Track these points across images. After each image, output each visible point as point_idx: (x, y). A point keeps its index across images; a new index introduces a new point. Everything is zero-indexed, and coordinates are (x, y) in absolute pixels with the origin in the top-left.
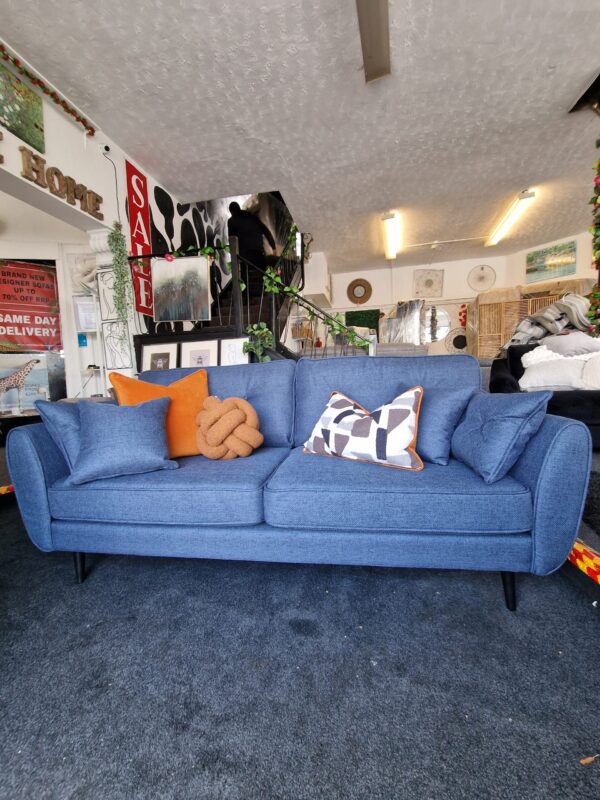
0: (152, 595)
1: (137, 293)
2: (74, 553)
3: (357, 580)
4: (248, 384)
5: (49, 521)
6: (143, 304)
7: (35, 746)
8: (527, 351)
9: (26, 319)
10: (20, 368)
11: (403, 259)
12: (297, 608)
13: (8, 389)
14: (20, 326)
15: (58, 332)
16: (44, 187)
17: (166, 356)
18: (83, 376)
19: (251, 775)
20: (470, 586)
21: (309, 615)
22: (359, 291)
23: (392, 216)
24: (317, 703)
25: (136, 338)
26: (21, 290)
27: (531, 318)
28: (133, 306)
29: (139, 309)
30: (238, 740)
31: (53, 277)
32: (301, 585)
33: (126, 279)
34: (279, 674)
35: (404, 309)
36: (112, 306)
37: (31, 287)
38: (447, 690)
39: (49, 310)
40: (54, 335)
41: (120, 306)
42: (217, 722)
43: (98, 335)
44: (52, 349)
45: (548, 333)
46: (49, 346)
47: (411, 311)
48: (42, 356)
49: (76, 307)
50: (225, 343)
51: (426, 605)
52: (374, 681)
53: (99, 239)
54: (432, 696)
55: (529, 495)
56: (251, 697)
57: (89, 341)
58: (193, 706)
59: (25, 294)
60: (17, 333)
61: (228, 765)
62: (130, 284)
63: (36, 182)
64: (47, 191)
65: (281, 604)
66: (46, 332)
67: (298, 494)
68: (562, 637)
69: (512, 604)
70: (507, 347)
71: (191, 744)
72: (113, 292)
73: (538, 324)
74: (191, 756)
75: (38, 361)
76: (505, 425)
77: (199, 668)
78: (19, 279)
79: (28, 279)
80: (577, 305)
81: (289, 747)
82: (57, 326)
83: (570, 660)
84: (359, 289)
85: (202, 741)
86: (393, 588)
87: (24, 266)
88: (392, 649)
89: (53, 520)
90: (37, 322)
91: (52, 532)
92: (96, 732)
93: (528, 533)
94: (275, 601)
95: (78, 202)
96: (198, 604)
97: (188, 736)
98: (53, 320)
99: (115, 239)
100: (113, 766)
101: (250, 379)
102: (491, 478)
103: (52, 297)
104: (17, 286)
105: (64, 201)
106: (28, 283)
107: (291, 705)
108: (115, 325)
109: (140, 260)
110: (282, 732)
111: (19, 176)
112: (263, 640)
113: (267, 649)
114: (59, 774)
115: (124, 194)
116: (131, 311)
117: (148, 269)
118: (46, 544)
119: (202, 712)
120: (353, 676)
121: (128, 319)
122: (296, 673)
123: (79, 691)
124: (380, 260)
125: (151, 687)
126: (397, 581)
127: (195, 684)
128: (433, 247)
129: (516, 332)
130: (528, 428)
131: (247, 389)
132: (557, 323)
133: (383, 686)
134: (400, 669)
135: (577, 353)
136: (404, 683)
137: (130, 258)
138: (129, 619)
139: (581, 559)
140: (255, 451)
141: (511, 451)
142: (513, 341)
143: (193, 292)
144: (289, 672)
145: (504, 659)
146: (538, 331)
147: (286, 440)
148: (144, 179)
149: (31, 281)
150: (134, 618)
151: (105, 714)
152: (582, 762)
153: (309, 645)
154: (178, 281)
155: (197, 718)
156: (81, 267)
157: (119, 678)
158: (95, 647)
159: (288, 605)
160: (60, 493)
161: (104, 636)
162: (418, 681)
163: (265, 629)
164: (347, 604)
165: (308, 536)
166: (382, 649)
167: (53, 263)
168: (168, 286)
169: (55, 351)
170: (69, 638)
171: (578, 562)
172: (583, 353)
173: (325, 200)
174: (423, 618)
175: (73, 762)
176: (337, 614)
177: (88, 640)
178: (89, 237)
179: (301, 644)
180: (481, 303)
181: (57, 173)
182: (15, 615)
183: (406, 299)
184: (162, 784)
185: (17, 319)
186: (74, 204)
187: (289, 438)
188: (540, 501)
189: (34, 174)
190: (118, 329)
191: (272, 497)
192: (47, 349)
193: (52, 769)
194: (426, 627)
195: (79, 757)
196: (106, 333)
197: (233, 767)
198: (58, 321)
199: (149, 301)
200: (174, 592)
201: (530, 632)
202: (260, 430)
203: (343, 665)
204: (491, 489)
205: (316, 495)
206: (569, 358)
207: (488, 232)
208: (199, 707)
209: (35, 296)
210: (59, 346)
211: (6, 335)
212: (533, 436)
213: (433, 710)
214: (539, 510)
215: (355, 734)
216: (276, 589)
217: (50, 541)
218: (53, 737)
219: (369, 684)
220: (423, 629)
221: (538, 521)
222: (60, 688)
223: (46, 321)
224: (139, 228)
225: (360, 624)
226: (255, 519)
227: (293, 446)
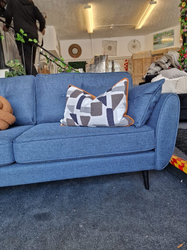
3: (74, 189)
4: (5, 90)
8: (154, 77)
11: (97, 34)
12: (39, 208)
20: (129, 182)
21: (46, 210)
22: (75, 51)
23: (90, 7)
27: (156, 63)
32: (43, 196)
34: (26, 244)
35: (98, 60)
38: (118, 230)
45: (162, 69)
47: (101, 61)
51: (108, 194)
52: (81, 234)
54: (110, 235)
55: (153, 131)
65: (29, 208)
67: (34, 143)
68: (169, 196)
69: (147, 186)
70: (145, 77)
73: (159, 65)
76: (144, 98)
80: (174, 55)
83: (172, 205)
86: (93, 189)
93: (153, 150)
94: (26, 206)
101: (6, 86)
102: (139, 125)
113: (20, 232)
120: (69, 235)
122: (37, 241)
124: (84, 34)
126: (94, 185)
128: (111, 28)
129: (149, 69)
130: (154, 99)
131: (5, 92)
132: (166, 64)
133: (85, 236)
134: (95, 226)
135: (174, 78)
136: (97, 232)
139: (176, 162)
140: (11, 126)
141: (147, 111)
142: (148, 73)
144: (32, 241)
145: (144, 211)
146: (158, 69)
147: (31, 121)
152: (178, 247)
153: (45, 224)
159: (34, 207)
162: (103, 230)
163: (19, 222)
164: (68, 200)
165: (42, 166)
166: (86, 218)
171: (175, 164)
172: (176, 77)
174: (107, 200)
176: (62, 206)
179: (40, 225)
180: (134, 58)
183: (98, 55)
187: (33, 119)
188: (158, 134)
194: (108, 204)
201: (155, 197)
202: (14, 114)
203: (64, 231)
205: (45, 142)
206: (171, 79)
207: (136, 21)
213: (110, 241)
214: (158, 138)
216: (27, 201)
219: (78, 236)
221: (158, 143)
225: (74, 209)
226: (9, 161)
227: (36, 124)
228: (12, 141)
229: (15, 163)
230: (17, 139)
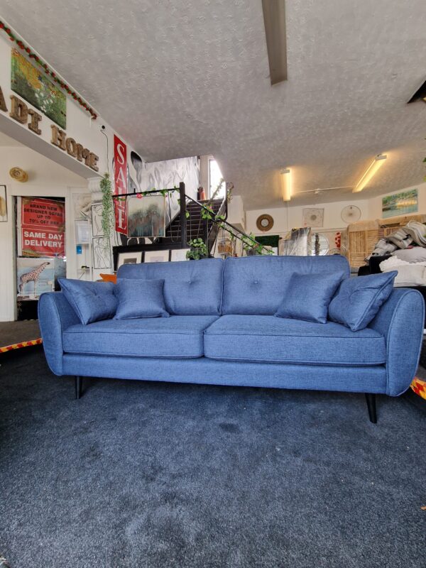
0: (127, 407)
1: (117, 219)
2: (76, 377)
3: (265, 403)
5: (62, 354)
6: (120, 226)
7: (55, 486)
8: (384, 260)
9: (43, 236)
10: (37, 268)
11: (295, 201)
12: (225, 417)
13: (28, 281)
14: (39, 240)
15: (63, 244)
16: (64, 150)
17: (135, 260)
18: (78, 273)
19: (197, 506)
20: (344, 408)
21: (233, 421)
22: (265, 223)
23: (289, 171)
24: (240, 470)
25: (115, 248)
26: (42, 216)
27: (386, 239)
28: (114, 227)
29: (117, 229)
30: (187, 487)
31: (63, 209)
32: (227, 404)
33: (110, 209)
34: (214, 453)
35: (296, 234)
36: (100, 227)
37: (48, 215)
38: (328, 466)
39: (58, 230)
40: (60, 246)
41: (105, 228)
42: (174, 477)
43: (90, 246)
44: (58, 255)
45: (398, 248)
46: (57, 254)
47: (301, 236)
48: (52, 259)
49: (76, 227)
50: (174, 252)
51: (313, 418)
52: (278, 459)
53: (95, 184)
54: (318, 468)
55: (383, 338)
56: (195, 465)
57: (83, 250)
58: (157, 468)
59: (44, 219)
60: (37, 245)
61: (182, 500)
62: (112, 213)
63: (60, 147)
64: (65, 152)
65: (213, 414)
66: (55, 244)
67: (227, 336)
68: (409, 439)
69: (374, 419)
70: (369, 258)
71: (157, 489)
72: (102, 218)
73: (391, 242)
74: (157, 495)
75: (49, 263)
76: (366, 293)
77: (160, 448)
78: (41, 209)
79: (46, 210)
80: (418, 229)
81: (222, 492)
82: (63, 240)
83: (415, 452)
84: (265, 221)
85: (164, 487)
86: (291, 408)
87: (45, 201)
88: (291, 441)
89: (65, 353)
90: (50, 238)
91: (63, 362)
92: (94, 480)
93: (383, 366)
94: (210, 412)
95: (84, 160)
96: (158, 413)
97: (154, 484)
98: (60, 237)
99: (104, 183)
100: (107, 499)
102: (355, 327)
103: (61, 221)
104: (39, 214)
105: (76, 159)
106: (46, 212)
107: (222, 470)
108: (101, 239)
109: (120, 197)
110: (217, 484)
111: (49, 142)
112: (202, 434)
113: (205, 439)
114: (71, 502)
115: (112, 155)
116: (113, 231)
117: (125, 204)
118: (59, 370)
119: (164, 471)
120: (264, 456)
121: (110, 236)
122: (226, 453)
123: (82, 458)
124: (279, 201)
125: (129, 457)
126: (293, 404)
127: (157, 456)
128: (316, 192)
129: (376, 248)
130: (381, 296)
132: (404, 241)
133: (284, 462)
134: (296, 453)
135: (419, 261)
136: (299, 461)
137: (113, 196)
138: (112, 419)
139: (423, 390)
141: (369, 310)
142: (373, 254)
143: (154, 218)
144: (220, 452)
145: (368, 450)
146: (390, 247)
147: (217, 311)
148: (124, 146)
149: (48, 211)
150: (115, 419)
151: (100, 471)
152: (422, 508)
153: (232, 438)
154: (144, 211)
155: (160, 474)
156: (81, 202)
157: (108, 451)
158: (91, 434)
159: (218, 415)
160: (70, 335)
161: (96, 428)
162: (308, 460)
163: (204, 428)
164: (259, 416)
165: (233, 366)
166: (284, 441)
167: (63, 199)
168: (138, 215)
169: (60, 257)
170: (73, 428)
171: (421, 392)
172: (423, 261)
173: (242, 160)
174: (312, 425)
175: (80, 495)
176: (252, 421)
177: (86, 430)
178: (88, 182)
179: (228, 437)
180: (350, 230)
181: (73, 142)
182: (37, 415)
183: (297, 227)
184: (138, 509)
185: (38, 235)
186: (81, 161)
188: (390, 343)
189: (59, 142)
190: (104, 242)
191: (209, 338)
192: (54, 255)
193: (67, 499)
194: (313, 430)
195: (83, 494)
196: (95, 245)
197: (186, 501)
198: (63, 237)
199: (123, 225)
200: (141, 406)
201: (387, 435)
203: (257, 450)
204: (357, 334)
205: (239, 337)
206: (413, 264)
208: (161, 469)
209: (50, 221)
210: (63, 253)
211: (30, 246)
212: (385, 302)
213: (319, 476)
214: (390, 349)
215: (266, 487)
216: (210, 406)
217: (61, 368)
218: (66, 482)
219: (274, 460)
221: (390, 357)
222: (69, 455)
223: (56, 237)
224: (121, 177)
226: (197, 353)
227: (221, 315)
228: (203, 332)
229: (203, 357)
230: (208, 330)
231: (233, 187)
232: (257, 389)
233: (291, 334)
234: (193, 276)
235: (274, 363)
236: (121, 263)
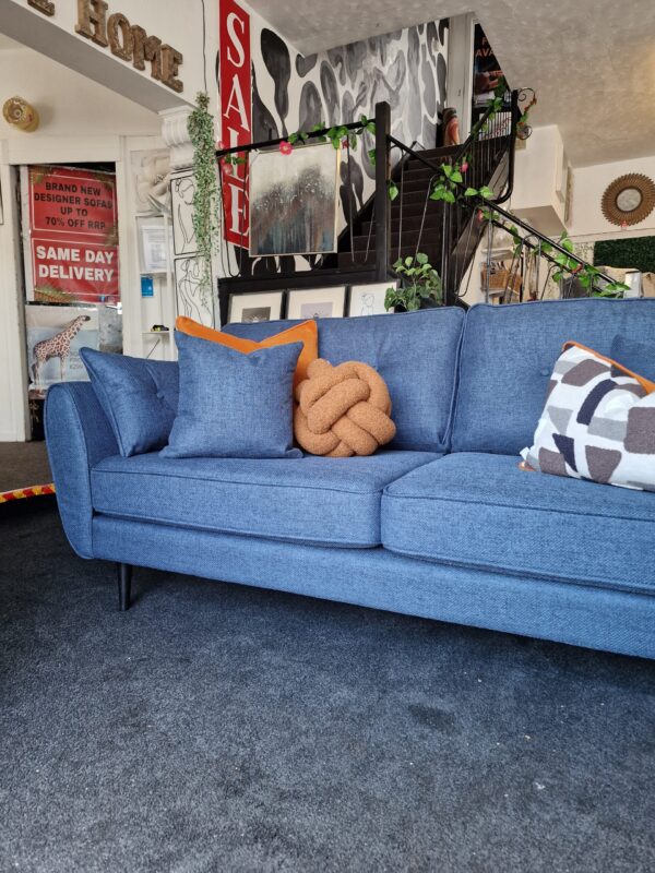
0: (215, 640)
1: (227, 210)
2: (118, 564)
3: (537, 675)
4: (380, 349)
5: (90, 515)
6: (235, 228)
7: (55, 767)
9: (74, 255)
10: (64, 328)
12: (425, 692)
13: (48, 357)
14: (66, 264)
15: (115, 275)
16: (104, 46)
17: (266, 312)
18: (146, 342)
19: (318, 864)
21: (443, 704)
22: (629, 199)
24: (432, 812)
25: (221, 282)
26: (70, 210)
28: (220, 231)
29: (229, 236)
30: (307, 821)
31: (111, 191)
32: (439, 665)
33: (211, 188)
34: (380, 765)
36: (191, 232)
37: (82, 205)
39: (104, 240)
40: (109, 279)
41: (202, 235)
42: (282, 796)
43: (169, 277)
44: (106, 300)
46: (103, 296)
48: (93, 310)
49: (140, 233)
50: (357, 290)
52: (534, 807)
53: (176, 124)
56: (334, 782)
57: (156, 288)
58: (252, 772)
59: (74, 216)
60: (63, 276)
61: (289, 845)
62: (217, 196)
63: (95, 40)
64: (107, 51)
65: (400, 682)
66: (99, 274)
67: (435, 504)
71: (242, 814)
72: (192, 210)
74: (241, 824)
75: (88, 319)
77: (267, 733)
78: (67, 194)
79: (78, 194)
81: (379, 848)
82: (115, 265)
84: (629, 196)
85: (258, 812)
86: (603, 698)
87: (75, 173)
88: (578, 775)
89: (96, 514)
90: (88, 260)
91: (94, 531)
92: (127, 771)
94: (392, 676)
95: (148, 65)
96: (277, 660)
97: (240, 801)
98: (110, 256)
99: (199, 121)
100: (143, 810)
101: (385, 337)
103: (109, 220)
104: (65, 205)
105: (129, 65)
106: (78, 200)
107: (391, 803)
108: (192, 262)
109: (234, 155)
110: (372, 830)
111: (72, 32)
112: (362, 720)
113: (368, 732)
114: (79, 803)
115: (214, 46)
116: (217, 239)
117: (244, 170)
118: (85, 547)
119: (264, 782)
120: (499, 793)
121: (212, 254)
122: (408, 769)
123: (111, 725)
125: (200, 740)
126: (613, 689)
127: (258, 748)
131: (378, 355)
133: (547, 817)
134: (584, 804)
136: (586, 823)
137: (218, 153)
138: (181, 660)
140: (383, 448)
143: (311, 205)
144: (397, 766)
147: (436, 440)
148: (245, 17)
149: (83, 196)
150: (188, 660)
151: (140, 756)
153: (435, 740)
154: (289, 188)
155: (255, 786)
156: (149, 172)
157: (162, 720)
158: (135, 684)
159: (411, 685)
160: (105, 475)
161: (147, 673)
162: (613, 825)
163: (370, 708)
164: (513, 703)
165: (448, 575)
166: (559, 772)
167: (111, 166)
168: (273, 196)
169: (110, 304)
170: (104, 667)
174: (648, 748)
175: (96, 794)
176: (491, 712)
177: (128, 674)
178: (161, 122)
179: (422, 737)
181: (121, 21)
182: (43, 632)
184: (199, 842)
185: (64, 254)
186: (143, 69)
187: (441, 437)
189: (92, 27)
190: (198, 269)
191: (393, 505)
192: (98, 300)
193: (72, 796)
194: (650, 760)
195: (103, 792)
196: (181, 275)
197: (297, 849)
198: (115, 258)
199: (243, 224)
200: (245, 640)
202: (393, 417)
203: (487, 777)
205: (464, 507)
208: (260, 775)
209: (87, 219)
210: (116, 297)
211: (48, 278)
213: (627, 865)
215: (484, 861)
216: (396, 662)
217: (89, 543)
218: (76, 765)
219: (523, 808)
220: (644, 762)
222: (89, 718)
223: (100, 258)
224: (235, 103)
225: (528, 733)
226: (365, 539)
227: (449, 452)
228: (382, 488)
229: (379, 547)
230: (393, 486)
231: (535, 100)
232: (522, 641)
233: (604, 510)
234: (383, 353)
235: (554, 580)
236: (236, 317)
